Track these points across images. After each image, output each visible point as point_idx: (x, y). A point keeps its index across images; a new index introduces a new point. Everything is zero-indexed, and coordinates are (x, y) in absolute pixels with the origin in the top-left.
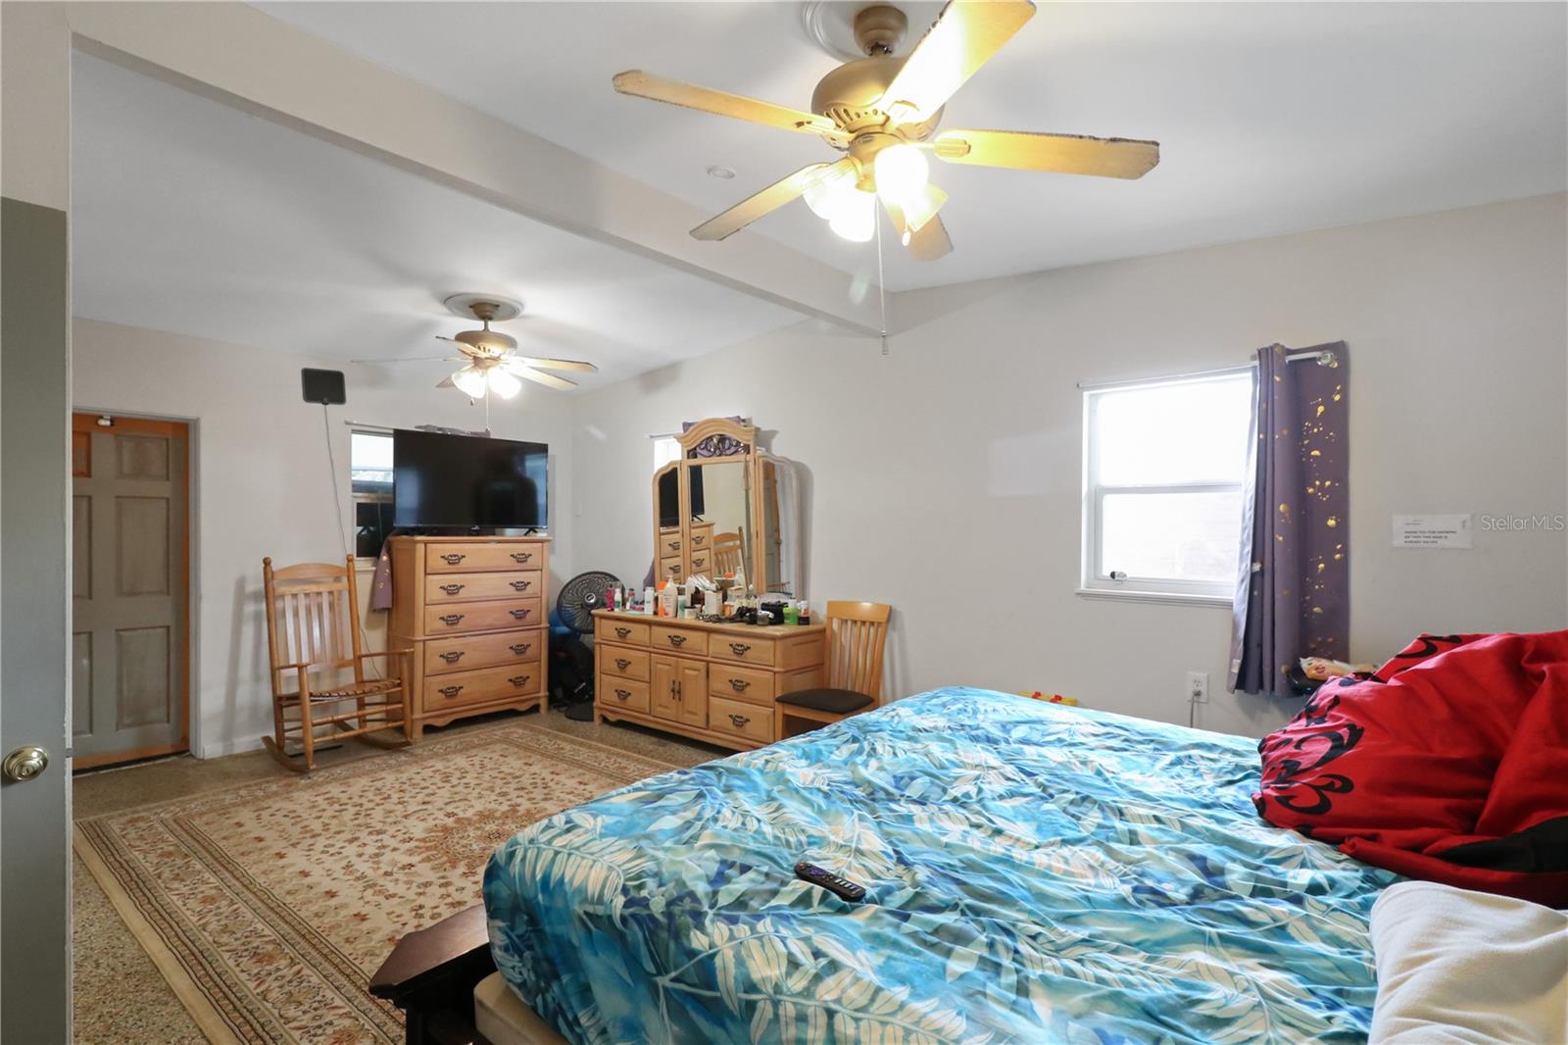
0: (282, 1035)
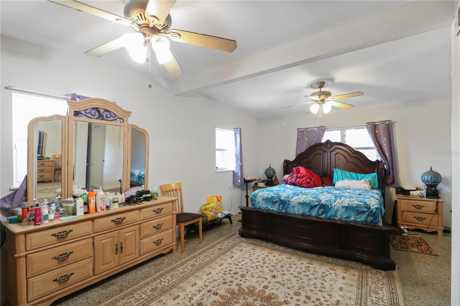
0: (389, 304)
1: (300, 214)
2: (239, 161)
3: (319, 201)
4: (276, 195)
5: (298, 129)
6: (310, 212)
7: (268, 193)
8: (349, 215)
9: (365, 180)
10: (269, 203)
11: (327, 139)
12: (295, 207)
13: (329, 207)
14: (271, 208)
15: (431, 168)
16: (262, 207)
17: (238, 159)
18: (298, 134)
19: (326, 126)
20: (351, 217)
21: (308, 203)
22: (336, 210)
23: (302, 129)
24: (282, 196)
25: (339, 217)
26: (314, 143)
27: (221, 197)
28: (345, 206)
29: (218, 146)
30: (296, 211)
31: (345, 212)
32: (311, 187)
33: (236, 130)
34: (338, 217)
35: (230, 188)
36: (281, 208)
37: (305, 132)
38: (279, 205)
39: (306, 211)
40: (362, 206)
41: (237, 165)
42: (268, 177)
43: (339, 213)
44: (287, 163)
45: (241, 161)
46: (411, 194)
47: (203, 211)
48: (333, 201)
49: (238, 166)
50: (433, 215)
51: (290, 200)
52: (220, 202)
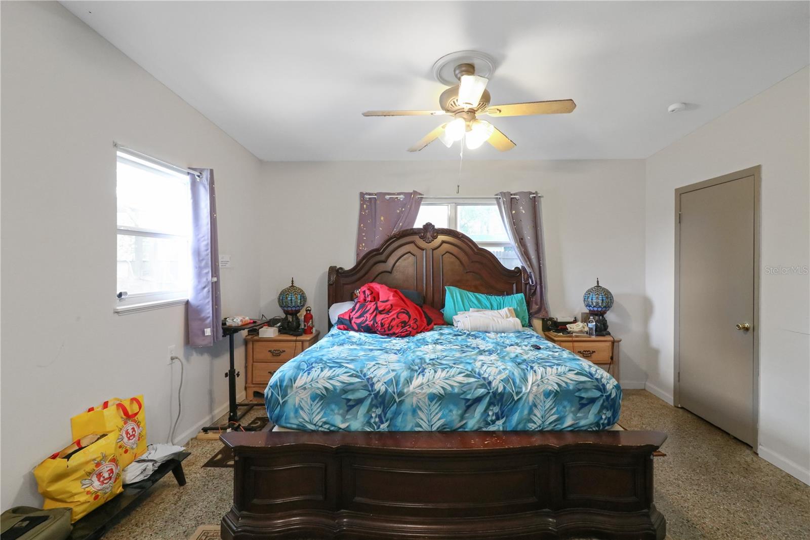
1: (434, 429)
2: (205, 271)
3: (486, 383)
4: (357, 376)
5: (362, 195)
6: (462, 417)
7: (327, 373)
8: (563, 414)
9: (508, 309)
10: (333, 406)
11: (427, 222)
12: (420, 409)
13: (513, 399)
14: (343, 422)
15: (598, 282)
16: (311, 423)
17: (203, 264)
18: (362, 206)
19: (422, 193)
20: (565, 416)
21: (458, 395)
22: (530, 404)
23: (370, 194)
24: (379, 381)
25: (539, 422)
26: (399, 228)
27: (140, 400)
28: (553, 389)
29: (122, 221)
30: (421, 422)
31: (552, 407)
32: (411, 334)
33: (197, 173)
34: (535, 423)
35: (172, 359)
36: (377, 420)
37: (378, 202)
38: (369, 410)
39: (454, 417)
40: (589, 385)
41: (199, 282)
42: (286, 313)
43: (538, 413)
44: (337, 275)
45: (215, 271)
46: (569, 329)
47: (48, 486)
48: (520, 381)
49: (203, 286)
50: (608, 366)
51: (405, 391)
52: (135, 421)
